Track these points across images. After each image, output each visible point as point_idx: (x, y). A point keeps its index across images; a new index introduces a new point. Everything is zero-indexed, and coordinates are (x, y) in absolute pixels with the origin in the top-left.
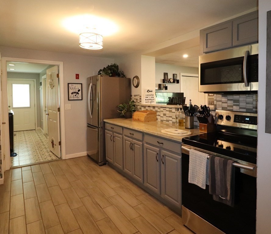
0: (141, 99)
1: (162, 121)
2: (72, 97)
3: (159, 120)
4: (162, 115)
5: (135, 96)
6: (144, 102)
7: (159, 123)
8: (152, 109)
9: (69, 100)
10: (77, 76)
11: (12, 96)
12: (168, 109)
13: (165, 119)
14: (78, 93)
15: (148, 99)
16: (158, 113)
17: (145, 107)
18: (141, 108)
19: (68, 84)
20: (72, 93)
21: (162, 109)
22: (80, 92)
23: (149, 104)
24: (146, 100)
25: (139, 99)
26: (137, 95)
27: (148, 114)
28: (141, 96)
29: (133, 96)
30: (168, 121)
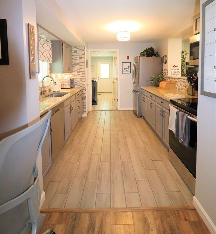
0: (167, 72)
1: (179, 89)
2: (124, 71)
3: (177, 89)
4: (179, 85)
5: (165, 70)
6: (170, 75)
7: (177, 91)
8: (173, 80)
9: (122, 73)
10: (128, 58)
11: (100, 71)
12: (182, 80)
13: (181, 88)
14: (128, 69)
15: (174, 72)
16: (177, 83)
17: (169, 78)
18: (167, 80)
19: (122, 63)
20: (124, 69)
21: (179, 80)
22: (129, 68)
23: (175, 76)
24: (171, 73)
25: (166, 72)
26: (166, 70)
27: (168, 84)
28: (167, 70)
29: (163, 70)
30: (182, 89)
